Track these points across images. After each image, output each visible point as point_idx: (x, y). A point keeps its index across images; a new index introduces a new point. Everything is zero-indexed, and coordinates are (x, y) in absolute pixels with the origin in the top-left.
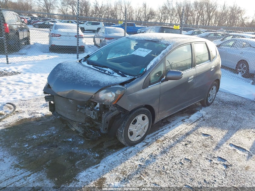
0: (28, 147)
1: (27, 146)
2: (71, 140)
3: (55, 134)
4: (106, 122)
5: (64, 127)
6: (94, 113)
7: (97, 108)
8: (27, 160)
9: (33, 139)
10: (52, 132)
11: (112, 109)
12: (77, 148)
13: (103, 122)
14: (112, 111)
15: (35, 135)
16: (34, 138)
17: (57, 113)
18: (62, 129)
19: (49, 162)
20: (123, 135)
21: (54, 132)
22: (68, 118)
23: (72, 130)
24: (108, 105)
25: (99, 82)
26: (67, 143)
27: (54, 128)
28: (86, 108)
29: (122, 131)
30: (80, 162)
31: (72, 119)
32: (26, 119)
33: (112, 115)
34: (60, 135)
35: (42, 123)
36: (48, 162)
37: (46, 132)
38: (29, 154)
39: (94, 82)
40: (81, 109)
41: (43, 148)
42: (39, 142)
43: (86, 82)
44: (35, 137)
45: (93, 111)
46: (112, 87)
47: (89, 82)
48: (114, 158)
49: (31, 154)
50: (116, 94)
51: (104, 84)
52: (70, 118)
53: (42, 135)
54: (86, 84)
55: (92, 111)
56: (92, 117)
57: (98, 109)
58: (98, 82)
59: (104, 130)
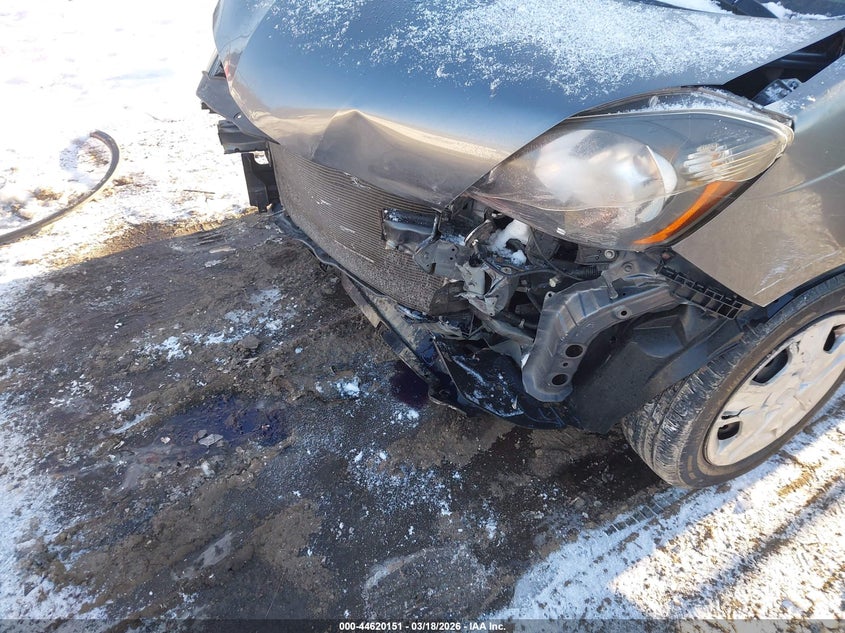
0: (129, 416)
1: (123, 413)
2: (352, 388)
3: (277, 337)
4: (567, 346)
5: (328, 291)
6: (488, 279)
7: (512, 245)
8: (103, 519)
9: (161, 364)
10: (261, 321)
11: (624, 275)
12: (383, 456)
13: (545, 337)
14: (623, 289)
15: (175, 333)
16: (170, 354)
17: (289, 218)
18: (318, 304)
19: (219, 551)
20: (677, 451)
21: (273, 326)
22: (342, 262)
23: (367, 323)
24: (601, 251)
25: (546, 62)
26: (330, 407)
27: (276, 292)
28: (438, 235)
29: (680, 430)
30: (393, 576)
31: (362, 276)
32: (156, 224)
33: (614, 315)
34: (298, 351)
35: (223, 256)
36: (211, 549)
37: (232, 316)
38: (123, 469)
39: (502, 53)
40: (406, 238)
41: (202, 433)
42: (187, 389)
43: (443, 56)
44: (172, 347)
45: (486, 268)
46: (656, 108)
47: (469, 57)
48: (599, 567)
49: (137, 471)
50: (684, 176)
51: (592, 83)
52: (352, 267)
53: (213, 340)
54: (449, 68)
55: (475, 262)
56: (472, 302)
57: (519, 257)
58: (535, 57)
59: (543, 385)
